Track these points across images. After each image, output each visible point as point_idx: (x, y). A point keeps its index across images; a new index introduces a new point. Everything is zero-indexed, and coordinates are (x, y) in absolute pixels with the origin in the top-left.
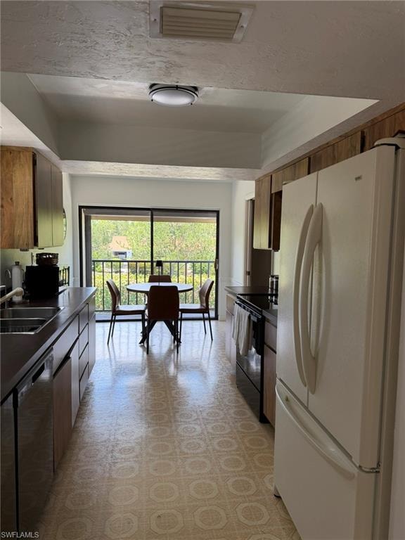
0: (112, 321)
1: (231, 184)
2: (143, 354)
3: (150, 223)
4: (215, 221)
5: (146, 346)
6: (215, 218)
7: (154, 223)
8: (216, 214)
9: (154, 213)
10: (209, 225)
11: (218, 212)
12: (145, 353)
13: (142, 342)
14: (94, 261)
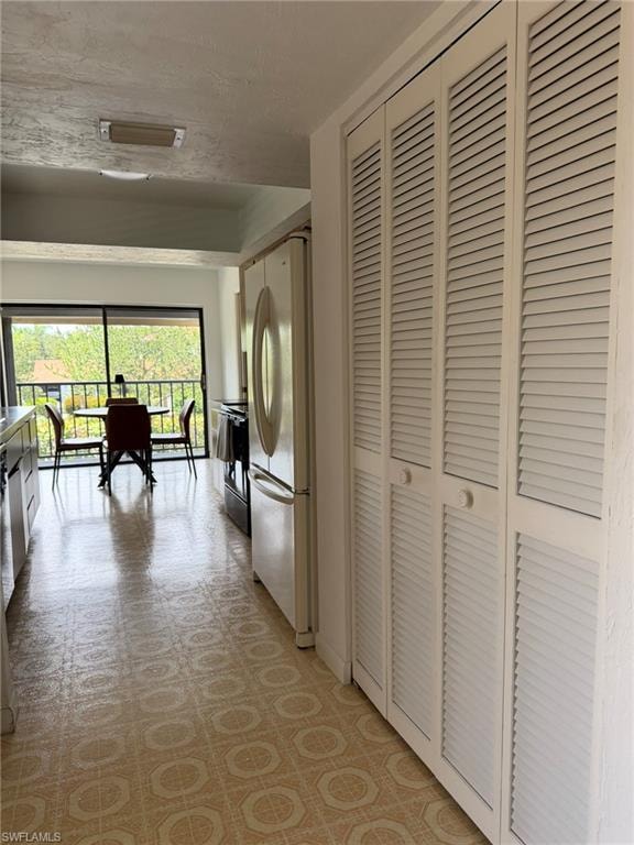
0: (56, 467)
1: (216, 272)
2: (104, 499)
3: (102, 327)
4: (198, 323)
5: (107, 488)
6: (198, 320)
7: (109, 327)
8: (197, 314)
9: (108, 312)
10: (189, 330)
11: (200, 311)
12: (107, 499)
13: (102, 484)
14: (20, 385)
